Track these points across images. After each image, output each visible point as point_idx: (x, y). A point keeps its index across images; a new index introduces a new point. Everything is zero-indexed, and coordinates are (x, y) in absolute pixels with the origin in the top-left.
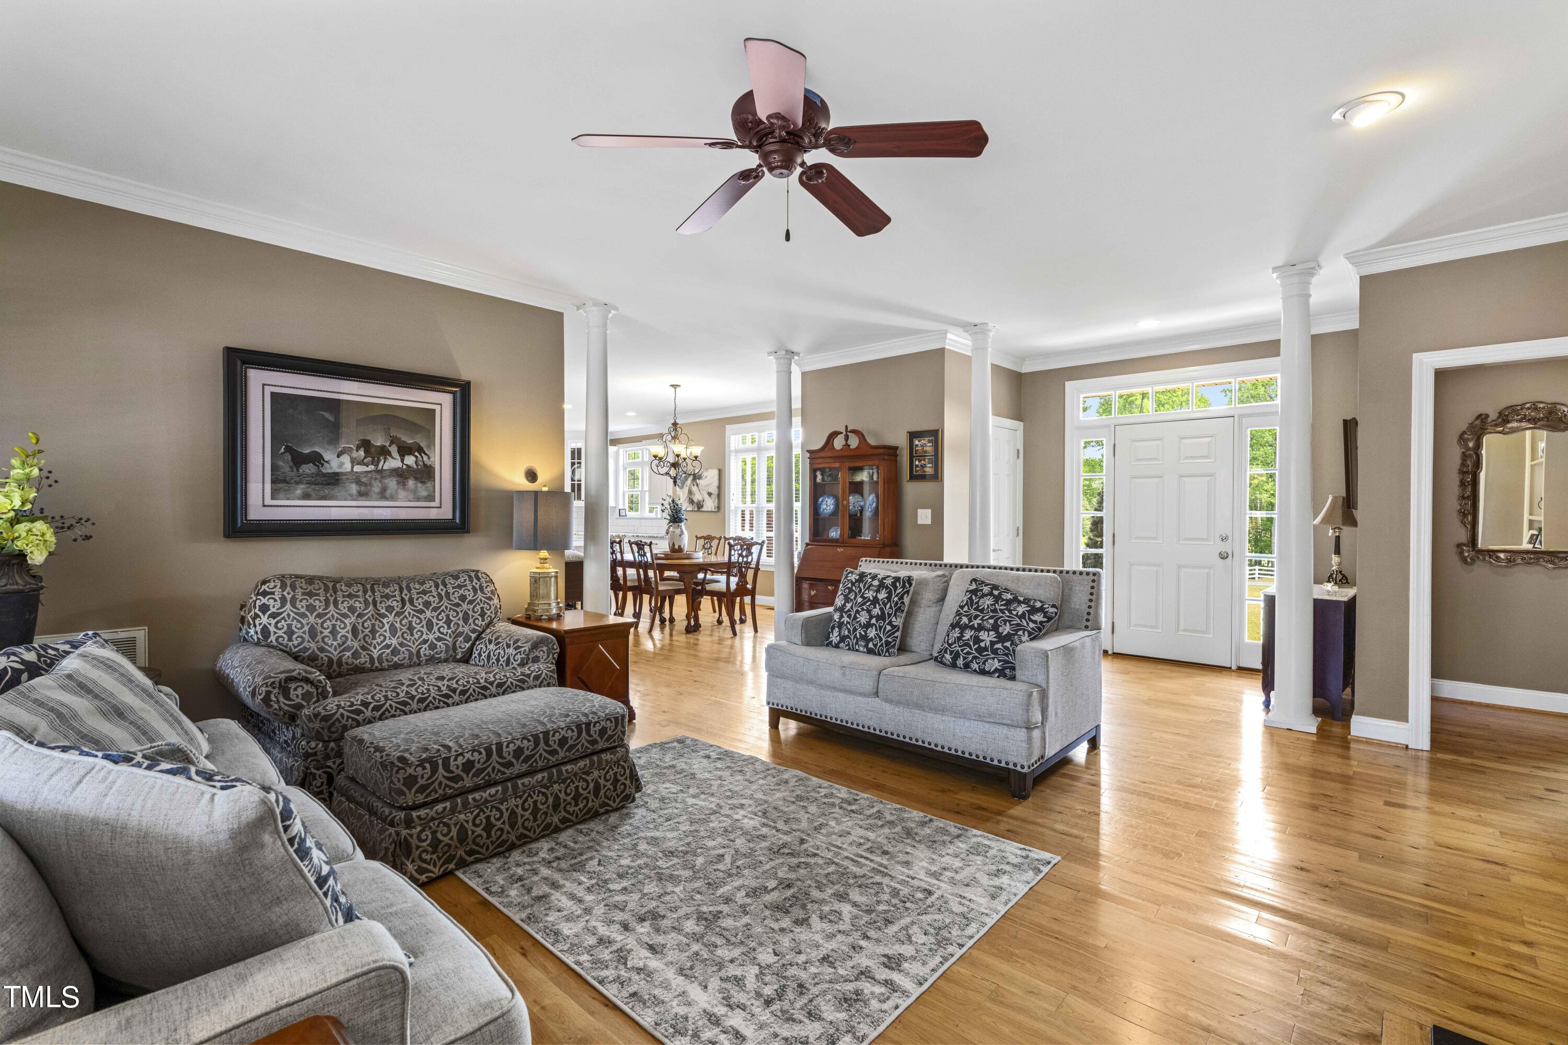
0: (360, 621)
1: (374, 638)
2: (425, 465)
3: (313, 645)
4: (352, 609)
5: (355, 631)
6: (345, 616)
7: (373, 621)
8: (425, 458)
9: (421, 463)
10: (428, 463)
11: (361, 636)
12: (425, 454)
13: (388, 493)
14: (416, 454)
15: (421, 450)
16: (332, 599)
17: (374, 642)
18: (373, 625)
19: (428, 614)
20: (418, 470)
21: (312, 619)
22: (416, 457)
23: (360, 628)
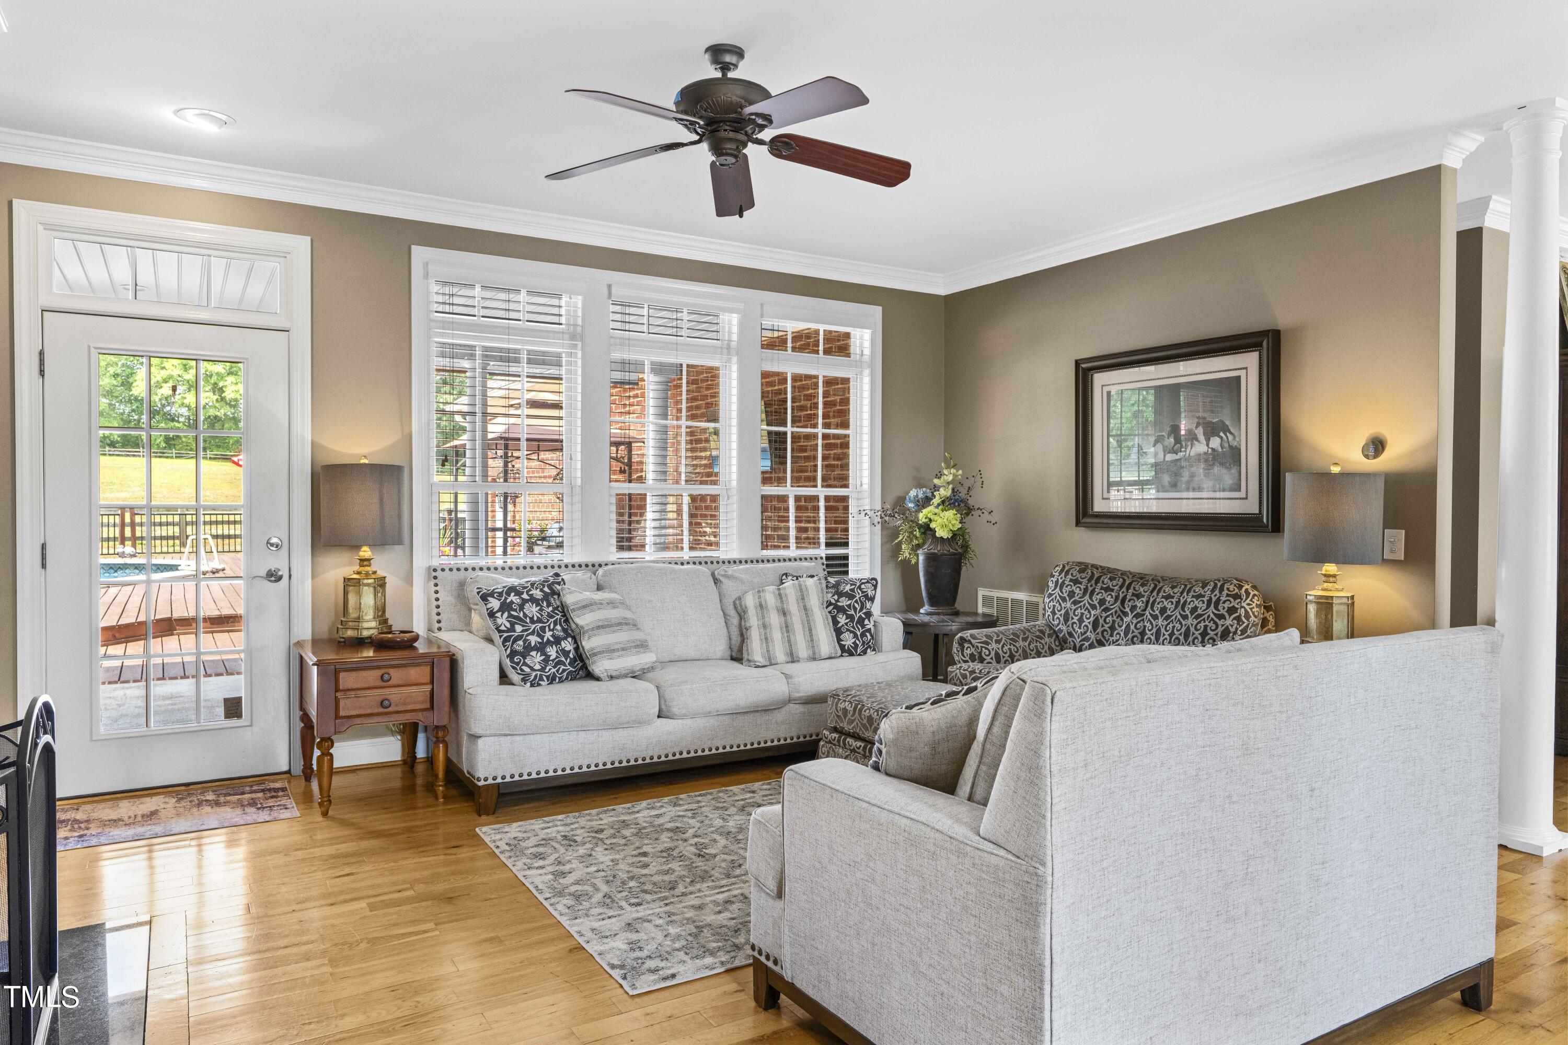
0: (1104, 615)
1: (1112, 635)
2: (1230, 447)
3: (1064, 628)
4: (1102, 602)
5: (1095, 624)
6: (1094, 607)
7: (1115, 618)
8: (1230, 437)
9: (1226, 445)
10: (1235, 444)
11: (1100, 630)
12: (1231, 433)
13: (1195, 484)
14: (1222, 434)
15: (1226, 430)
16: (1090, 589)
17: (1111, 639)
18: (1114, 621)
19: (1160, 621)
20: (1224, 453)
21: (1068, 604)
22: (1221, 438)
23: (1101, 621)
